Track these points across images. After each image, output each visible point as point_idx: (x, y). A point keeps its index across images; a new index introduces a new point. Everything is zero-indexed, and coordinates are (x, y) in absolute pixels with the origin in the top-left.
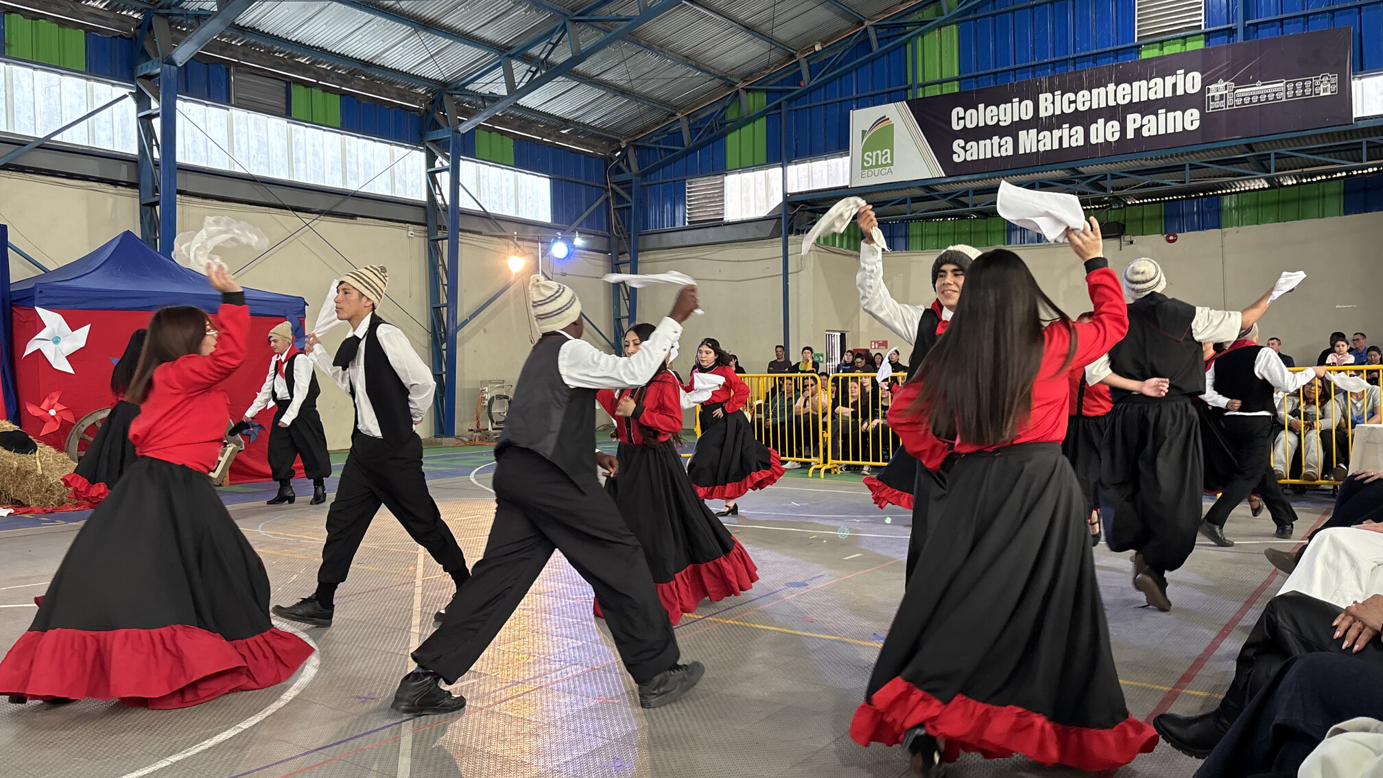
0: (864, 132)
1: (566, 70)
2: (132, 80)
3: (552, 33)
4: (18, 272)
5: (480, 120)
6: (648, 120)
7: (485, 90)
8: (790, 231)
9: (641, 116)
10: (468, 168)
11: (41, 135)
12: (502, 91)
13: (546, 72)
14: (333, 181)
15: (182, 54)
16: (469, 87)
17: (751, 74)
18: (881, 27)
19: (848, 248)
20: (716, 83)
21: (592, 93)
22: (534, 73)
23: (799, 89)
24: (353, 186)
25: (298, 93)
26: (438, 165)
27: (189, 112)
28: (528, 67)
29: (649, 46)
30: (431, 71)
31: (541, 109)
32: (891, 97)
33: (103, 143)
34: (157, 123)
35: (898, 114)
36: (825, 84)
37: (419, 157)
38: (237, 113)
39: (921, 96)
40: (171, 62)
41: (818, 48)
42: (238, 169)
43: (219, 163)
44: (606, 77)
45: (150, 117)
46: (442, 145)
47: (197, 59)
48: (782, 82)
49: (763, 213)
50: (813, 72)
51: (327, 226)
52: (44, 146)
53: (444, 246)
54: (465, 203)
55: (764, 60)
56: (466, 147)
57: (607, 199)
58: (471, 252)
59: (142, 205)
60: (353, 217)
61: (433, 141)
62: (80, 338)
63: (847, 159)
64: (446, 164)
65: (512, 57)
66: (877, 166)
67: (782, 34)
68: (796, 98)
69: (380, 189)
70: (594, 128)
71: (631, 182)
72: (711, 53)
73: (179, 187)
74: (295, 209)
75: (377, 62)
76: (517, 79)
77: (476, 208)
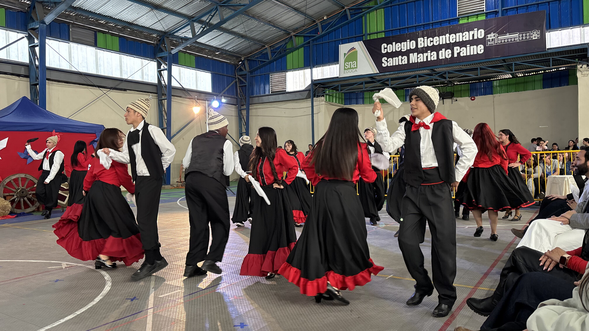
0: (345, 54)
1: (218, 27)
2: (26, 31)
3: (211, 11)
5: (180, 48)
6: (253, 48)
7: (183, 35)
8: (314, 96)
9: (250, 46)
10: (175, 69)
12: (190, 36)
13: (209, 28)
14: (116, 75)
15: (49, 19)
16: (176, 34)
17: (297, 29)
18: (352, 9)
19: (339, 103)
20: (282, 33)
21: (229, 37)
22: (204, 28)
23: (317, 36)
24: (125, 77)
25: (100, 36)
26: (162, 68)
27: (52, 45)
28: (201, 25)
29: (254, 17)
30: (159, 27)
31: (207, 43)
32: (356, 39)
33: (14, 58)
34: (37, 49)
35: (359, 46)
36: (329, 33)
37: (154, 64)
38: (74, 45)
39: (369, 39)
40: (44, 23)
41: (325, 18)
42: (73, 69)
43: (65, 66)
44: (235, 30)
45: (34, 47)
46: (164, 59)
47: (55, 21)
48: (310, 33)
49: (303, 88)
50: (323, 28)
51: (114, 94)
53: (165, 102)
54: (174, 84)
55: (302, 23)
56: (175, 60)
57: (236, 82)
58: (177, 105)
59: (31, 85)
60: (125, 90)
61: (161, 58)
62: (4, 143)
63: (338, 66)
64: (166, 67)
65: (194, 21)
66: (351, 68)
67: (310, 12)
68: (316, 40)
69: (137, 78)
70: (230, 52)
71: (246, 75)
72: (280, 20)
73: (47, 77)
74: (99, 87)
75: (135, 23)
76: (196, 31)
77: (179, 86)
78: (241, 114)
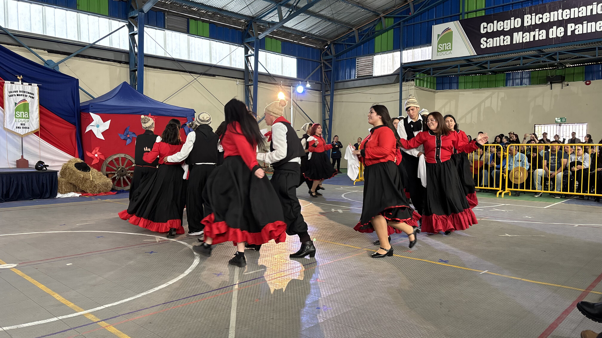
0: (439, 35)
1: (305, 10)
2: (127, 19)
4: (83, 99)
5: (267, 33)
6: (340, 32)
7: (270, 20)
8: (403, 80)
9: (337, 30)
10: (262, 54)
11: (91, 42)
12: (277, 20)
13: (296, 11)
14: (206, 61)
15: (147, 8)
16: (263, 19)
17: (387, 10)
19: (430, 88)
20: (371, 14)
21: (316, 20)
22: (291, 12)
23: (409, 16)
24: (214, 63)
25: (192, 23)
26: (249, 53)
27: (149, 32)
28: (288, 9)
30: (247, 12)
31: (293, 28)
32: (452, 19)
33: (116, 46)
34: (136, 37)
35: (455, 27)
36: (421, 13)
37: (241, 50)
38: (168, 32)
39: (466, 18)
40: (142, 11)
42: (168, 56)
43: (161, 53)
44: (322, 13)
45: (134, 35)
46: (251, 44)
47: (152, 9)
48: (401, 13)
49: (391, 72)
50: (415, 9)
51: (203, 79)
52: (93, 47)
53: (252, 88)
54: (261, 70)
55: (392, 4)
56: (261, 45)
57: (321, 67)
58: (262, 89)
59: (131, 71)
60: (214, 76)
61: (248, 43)
62: (106, 125)
63: (430, 48)
64: (253, 53)
65: (281, 5)
66: (444, 50)
68: (407, 20)
69: (225, 63)
70: (316, 36)
71: (331, 59)
72: (369, 1)
73: (145, 64)
74: (191, 72)
75: (225, 9)
76: (283, 15)
77: (265, 72)
78: (325, 99)
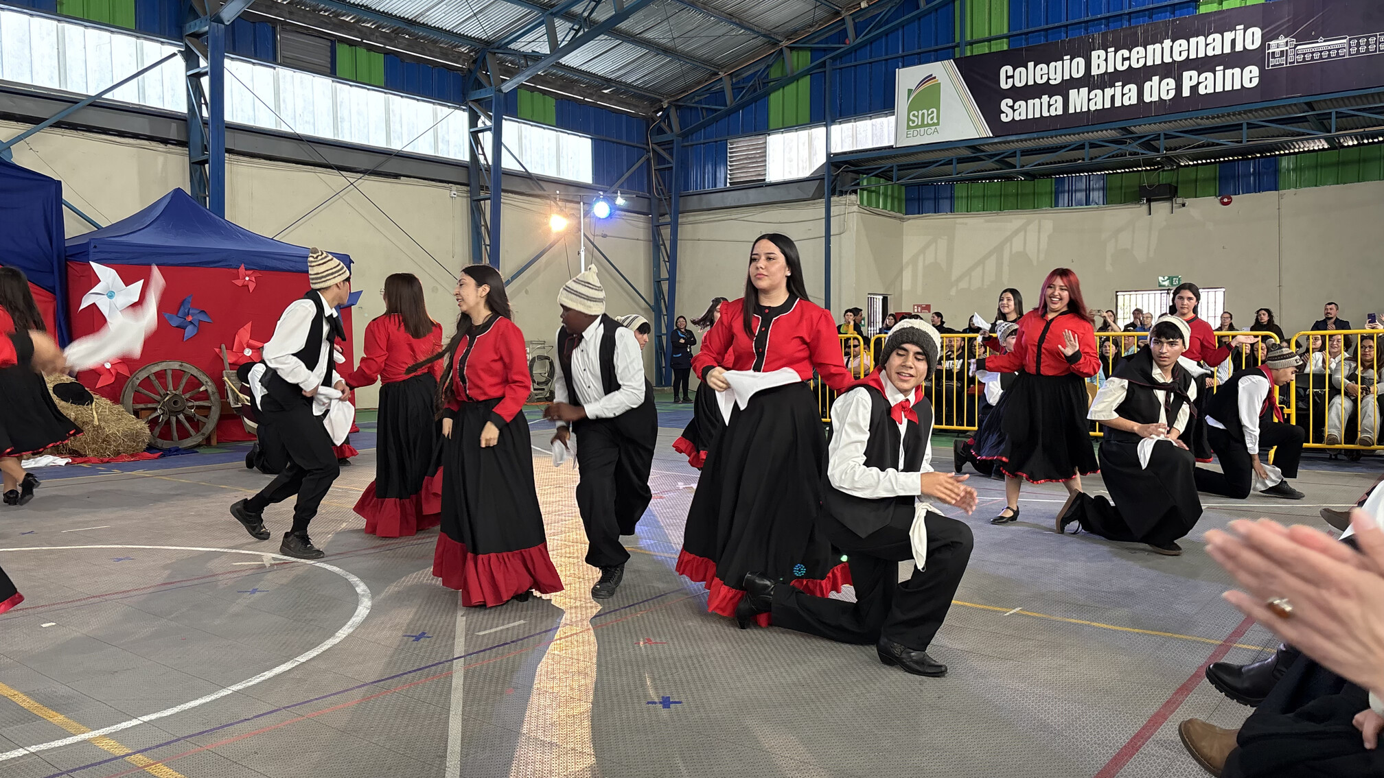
0: (910, 91)
1: (609, 28)
2: (180, 39)
4: (73, 228)
5: (522, 79)
6: (690, 79)
7: (528, 49)
8: (833, 192)
9: (682, 75)
10: (510, 128)
11: (93, 93)
12: (545, 49)
13: (589, 30)
14: (377, 140)
15: (229, 13)
16: (512, 46)
17: (795, 32)
19: (892, 209)
20: (760, 41)
21: (635, 52)
22: (577, 31)
23: (844, 47)
24: (396, 146)
25: (342, 50)
26: (480, 125)
27: (238, 71)
28: (570, 25)
29: (693, 4)
30: (474, 30)
31: (583, 68)
32: (938, 56)
33: (153, 101)
34: (205, 82)
35: (945, 73)
36: (871, 42)
37: (462, 117)
38: (285, 73)
39: (968, 54)
40: (220, 21)
41: (864, 5)
42: (284, 129)
43: (266, 121)
44: (648, 35)
45: (199, 76)
46: (485, 105)
47: (243, 17)
48: (826, 41)
49: (806, 173)
50: (858, 31)
51: (371, 185)
52: (96, 103)
53: (487, 206)
54: (508, 163)
55: (808, 18)
56: (508, 107)
57: (648, 160)
58: (513, 211)
59: (192, 164)
60: (397, 176)
61: (478, 101)
62: (133, 293)
63: (892, 119)
64: (489, 123)
65: (555, 15)
66: (923, 125)
68: (840, 57)
69: (424, 148)
70: (636, 87)
71: (672, 142)
72: (756, 10)
73: (227, 146)
74: (340, 169)
75: (421, 20)
76: (560, 37)
77: (517, 168)
78: (659, 234)
